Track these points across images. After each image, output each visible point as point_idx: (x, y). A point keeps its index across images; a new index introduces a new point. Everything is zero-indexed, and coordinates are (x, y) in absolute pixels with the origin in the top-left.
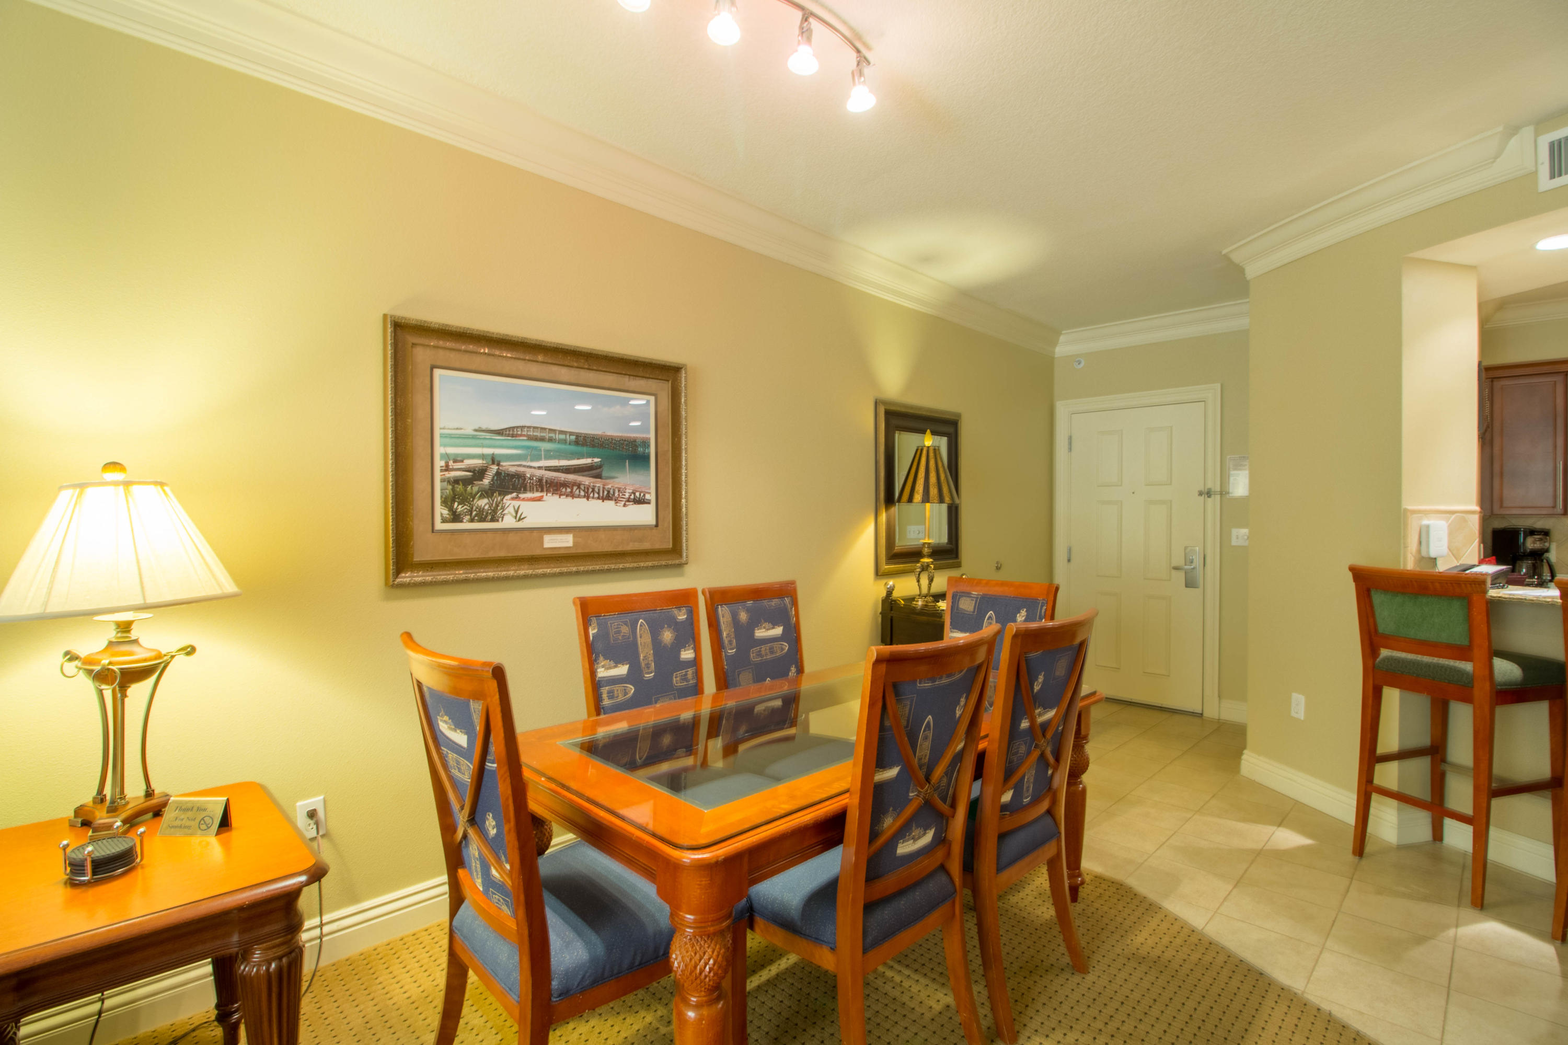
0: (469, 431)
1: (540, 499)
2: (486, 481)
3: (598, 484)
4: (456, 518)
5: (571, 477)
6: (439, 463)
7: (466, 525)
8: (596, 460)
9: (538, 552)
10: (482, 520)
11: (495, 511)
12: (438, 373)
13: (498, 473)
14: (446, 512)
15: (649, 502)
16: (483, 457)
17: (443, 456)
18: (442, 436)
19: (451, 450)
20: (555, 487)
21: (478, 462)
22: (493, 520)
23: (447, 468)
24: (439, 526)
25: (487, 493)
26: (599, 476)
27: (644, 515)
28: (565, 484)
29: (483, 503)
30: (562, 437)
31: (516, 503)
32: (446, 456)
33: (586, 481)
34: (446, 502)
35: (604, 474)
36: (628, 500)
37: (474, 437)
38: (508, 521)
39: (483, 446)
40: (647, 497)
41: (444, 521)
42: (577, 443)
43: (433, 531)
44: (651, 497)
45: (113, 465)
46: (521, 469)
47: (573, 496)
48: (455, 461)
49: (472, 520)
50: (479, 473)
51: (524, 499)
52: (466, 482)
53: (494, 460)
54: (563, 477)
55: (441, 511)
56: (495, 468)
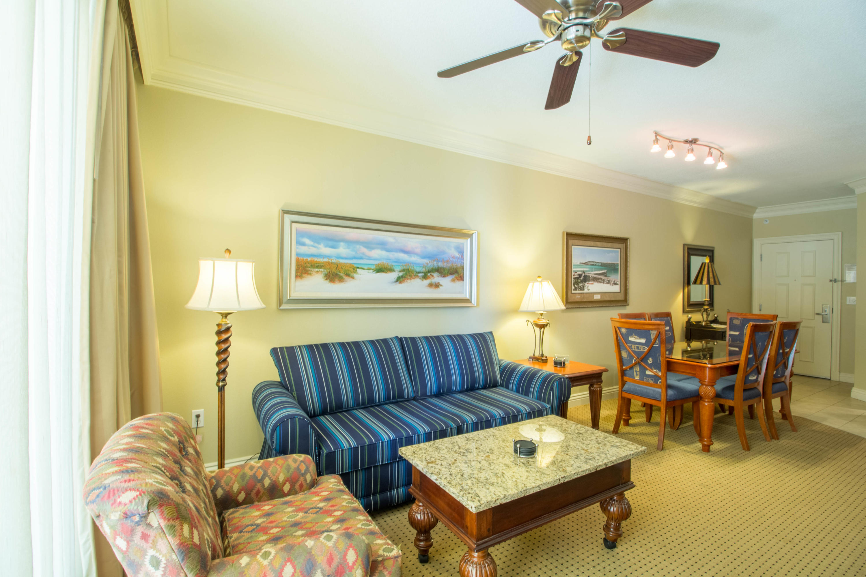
0: (578, 264)
1: (593, 284)
2: (582, 278)
3: (606, 278)
4: (576, 289)
5: (600, 277)
6: (574, 273)
7: (577, 292)
8: (606, 271)
9: (593, 300)
10: (581, 290)
11: (583, 287)
12: (574, 247)
13: (584, 276)
15: (618, 284)
16: (581, 271)
18: (574, 265)
20: (596, 280)
21: (579, 273)
22: (583, 290)
23: (574, 275)
25: (582, 282)
26: (606, 276)
27: (616, 289)
28: (598, 279)
29: (581, 285)
30: (598, 264)
31: (588, 285)
32: (574, 271)
33: (603, 278)
34: (574, 284)
35: (607, 275)
36: (613, 284)
37: (579, 265)
38: (586, 291)
39: (581, 268)
40: (618, 283)
41: (574, 290)
42: (601, 266)
43: (572, 293)
44: (619, 283)
46: (589, 275)
47: (600, 282)
48: (576, 273)
49: (579, 290)
50: (580, 276)
51: (590, 284)
52: (578, 279)
53: (584, 272)
54: (598, 277)
55: (573, 287)
56: (584, 274)
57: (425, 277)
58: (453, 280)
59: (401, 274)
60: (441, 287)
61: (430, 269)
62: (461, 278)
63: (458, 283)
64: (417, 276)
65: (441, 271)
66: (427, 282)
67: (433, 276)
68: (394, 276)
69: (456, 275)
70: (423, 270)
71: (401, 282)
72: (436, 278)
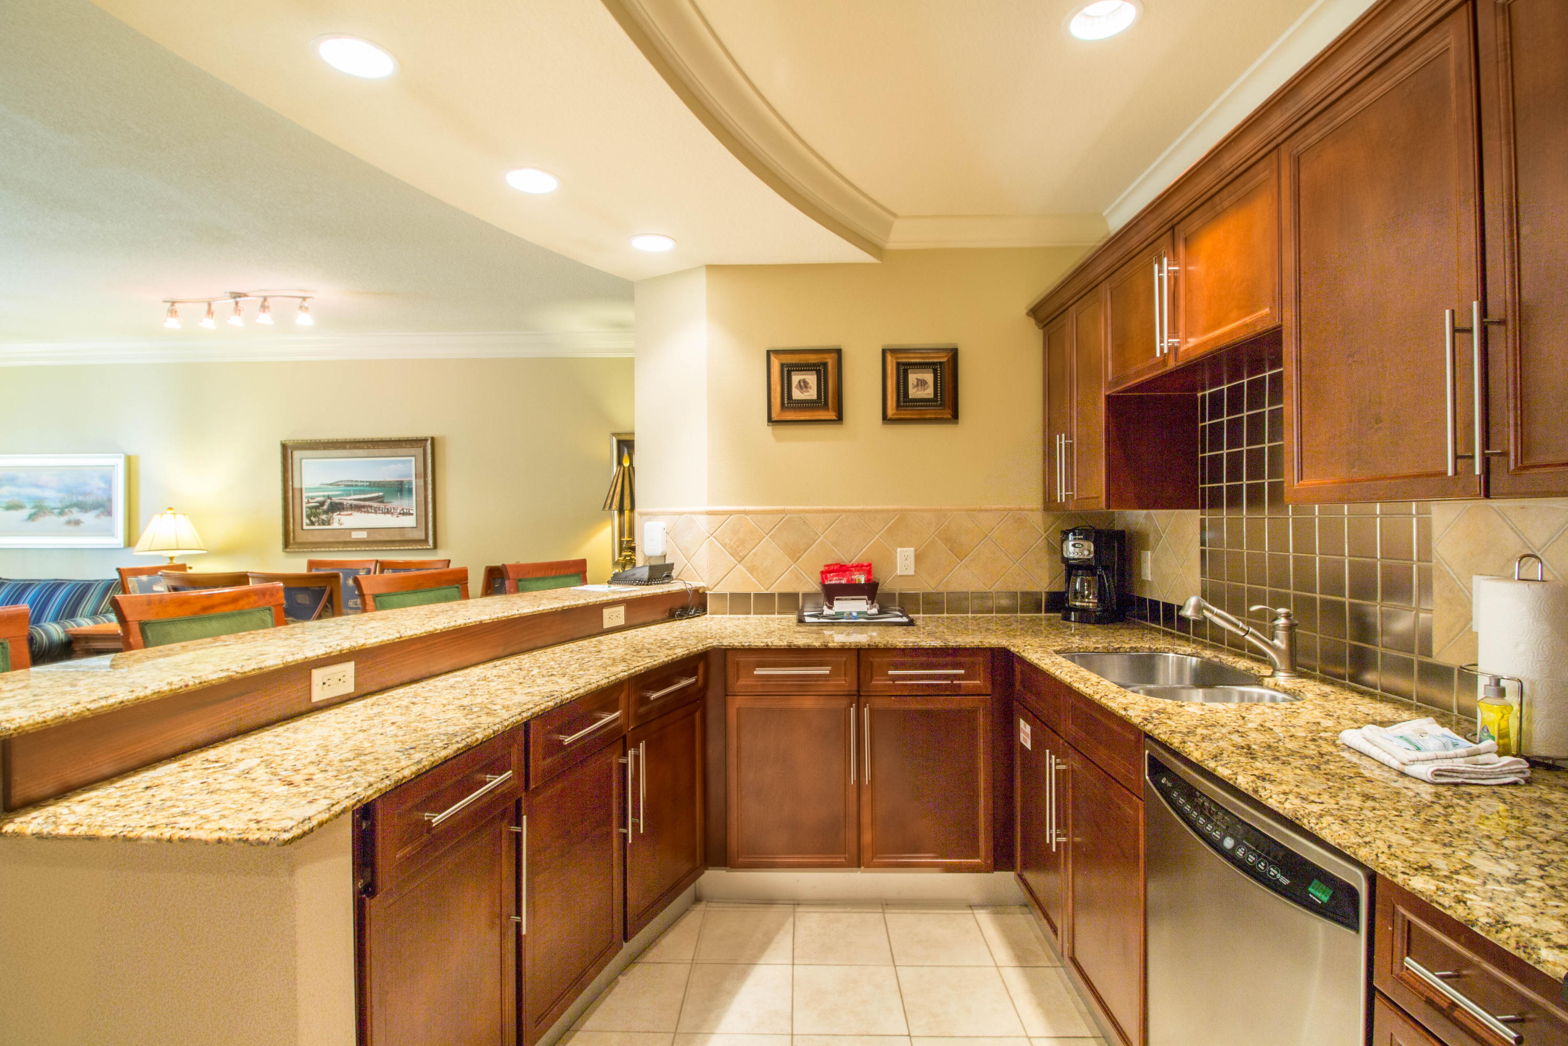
0: (318, 485)
1: (351, 515)
2: (325, 507)
3: (382, 505)
4: (312, 523)
5: (367, 503)
6: (305, 500)
7: (316, 527)
8: (381, 494)
9: (348, 539)
10: (324, 524)
11: (329, 521)
12: (304, 461)
13: (331, 503)
14: (308, 521)
15: (412, 514)
16: (324, 496)
17: (306, 497)
19: (310, 494)
20: (358, 508)
21: (322, 499)
22: (329, 524)
23: (308, 502)
24: (305, 527)
25: (326, 512)
26: (382, 502)
27: (410, 521)
28: (364, 507)
29: (324, 517)
30: (362, 484)
31: (339, 517)
32: (308, 497)
33: (375, 504)
34: (309, 517)
35: (386, 500)
36: (400, 514)
38: (335, 525)
40: (411, 512)
41: (307, 525)
42: (370, 486)
43: (303, 529)
44: (414, 512)
45: (171, 509)
46: (341, 501)
47: (368, 512)
48: (312, 499)
49: (319, 525)
50: (322, 504)
51: (343, 515)
52: (317, 508)
53: (329, 497)
54: (362, 503)
55: (306, 521)
56: (329, 501)
57: (62, 513)
58: (98, 516)
59: (33, 511)
60: (82, 525)
61: (68, 504)
62: (109, 513)
63: (105, 519)
64: (53, 513)
65: (83, 507)
66: (64, 519)
67: (71, 512)
68: (25, 513)
69: (102, 509)
70: (59, 505)
71: (33, 520)
72: (76, 514)
